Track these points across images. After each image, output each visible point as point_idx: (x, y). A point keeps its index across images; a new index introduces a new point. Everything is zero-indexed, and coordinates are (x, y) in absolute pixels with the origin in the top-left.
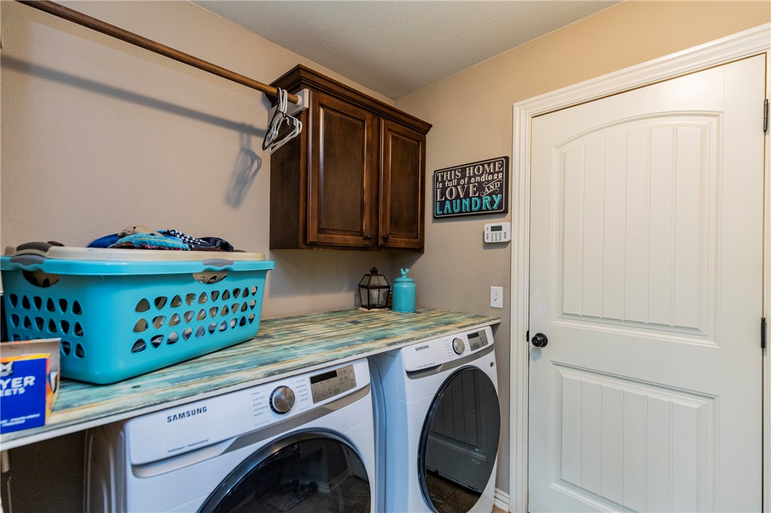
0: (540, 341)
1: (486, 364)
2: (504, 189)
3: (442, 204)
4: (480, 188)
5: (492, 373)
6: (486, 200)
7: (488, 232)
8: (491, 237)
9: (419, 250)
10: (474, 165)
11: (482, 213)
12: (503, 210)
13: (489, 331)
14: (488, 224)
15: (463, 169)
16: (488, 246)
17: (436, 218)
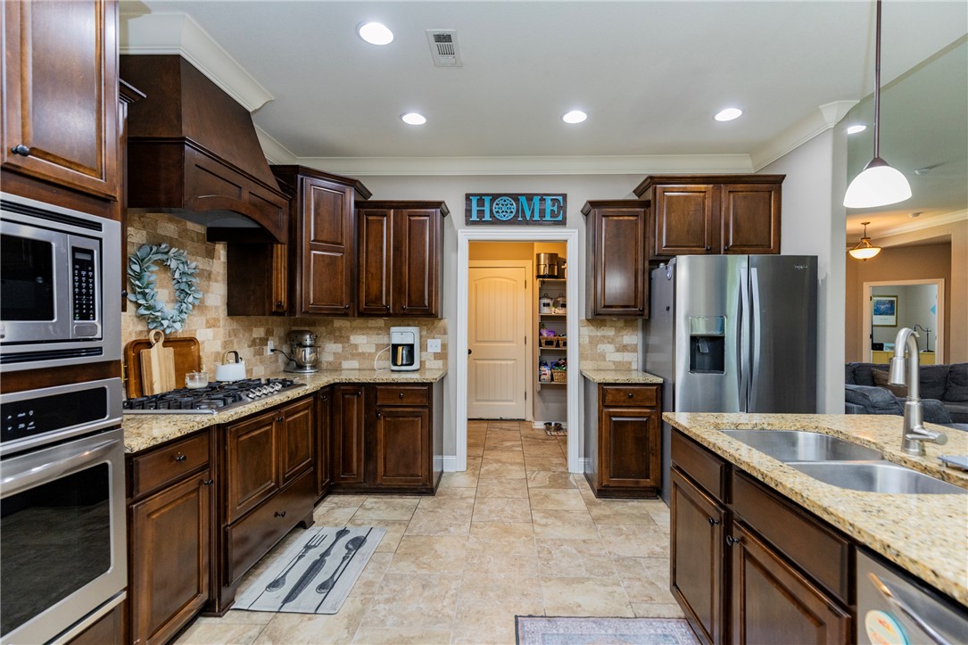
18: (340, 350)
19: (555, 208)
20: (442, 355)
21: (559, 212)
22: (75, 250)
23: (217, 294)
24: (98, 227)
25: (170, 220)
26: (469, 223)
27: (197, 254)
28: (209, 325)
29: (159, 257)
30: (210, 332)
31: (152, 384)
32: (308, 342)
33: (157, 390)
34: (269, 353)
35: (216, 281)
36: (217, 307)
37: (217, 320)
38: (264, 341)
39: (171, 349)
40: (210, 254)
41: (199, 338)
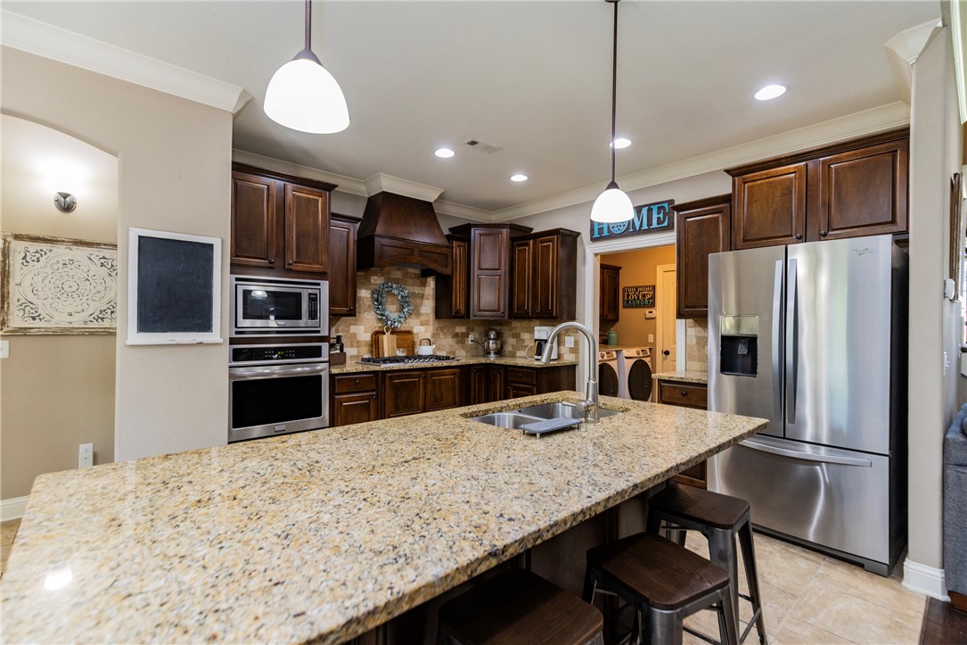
0: (667, 353)
1: (647, 360)
2: (653, 297)
3: (628, 301)
4: (644, 296)
5: (650, 364)
6: (647, 301)
7: (647, 313)
8: (648, 315)
9: (616, 320)
10: (641, 287)
11: (645, 306)
12: (653, 305)
13: (648, 351)
14: (647, 311)
15: (637, 289)
16: (647, 319)
17: (624, 307)
18: (515, 343)
19: (661, 216)
20: (575, 350)
21: (664, 218)
22: (310, 294)
23: (428, 307)
24: (319, 284)
25: (398, 270)
26: (593, 240)
27: (414, 285)
28: (422, 324)
29: (387, 290)
30: (423, 328)
31: (383, 352)
32: (492, 337)
33: (386, 355)
34: (470, 343)
35: (428, 299)
36: (427, 314)
37: (429, 321)
38: (466, 335)
39: (395, 336)
40: (424, 284)
41: (415, 331)
